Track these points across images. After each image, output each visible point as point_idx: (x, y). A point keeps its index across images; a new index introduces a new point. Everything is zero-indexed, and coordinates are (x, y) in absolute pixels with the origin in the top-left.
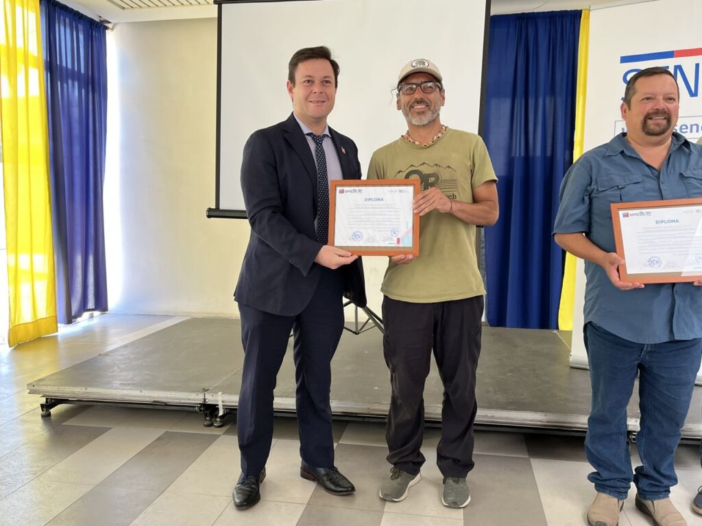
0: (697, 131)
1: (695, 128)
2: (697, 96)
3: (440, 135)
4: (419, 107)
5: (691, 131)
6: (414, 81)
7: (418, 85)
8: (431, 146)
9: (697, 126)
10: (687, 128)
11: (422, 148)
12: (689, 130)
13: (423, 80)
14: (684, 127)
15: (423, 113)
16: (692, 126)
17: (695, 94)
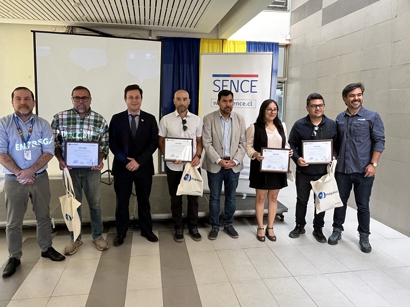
17: (237, 91)
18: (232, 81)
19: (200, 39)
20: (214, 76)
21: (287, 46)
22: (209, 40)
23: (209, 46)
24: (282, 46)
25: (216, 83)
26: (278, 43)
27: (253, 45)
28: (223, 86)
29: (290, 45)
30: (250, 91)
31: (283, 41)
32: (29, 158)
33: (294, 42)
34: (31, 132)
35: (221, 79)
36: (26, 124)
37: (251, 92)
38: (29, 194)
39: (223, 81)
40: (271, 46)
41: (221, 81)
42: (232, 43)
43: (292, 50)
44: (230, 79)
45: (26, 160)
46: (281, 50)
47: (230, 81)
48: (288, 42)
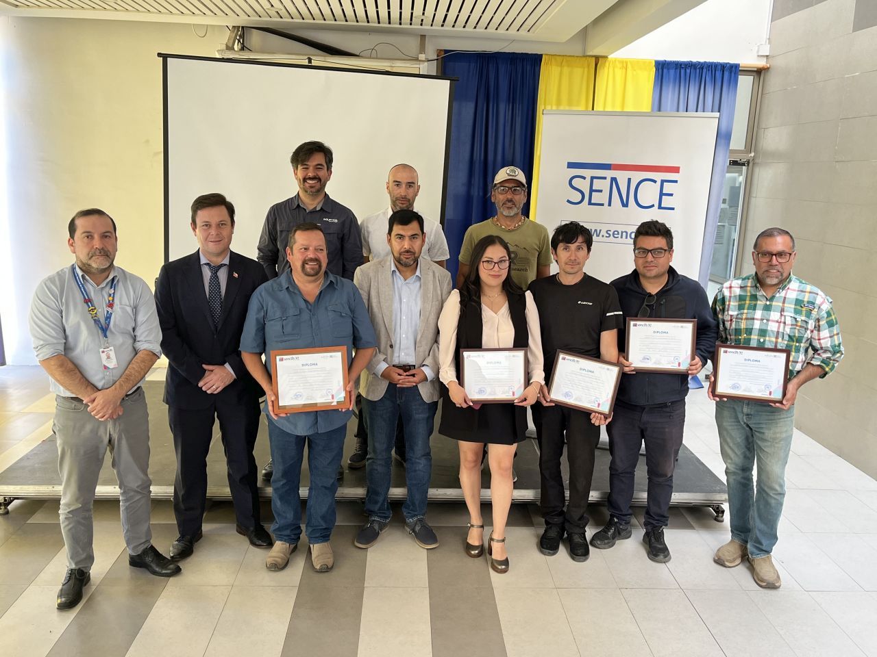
0: (626, 238)
1: (624, 234)
2: (627, 207)
3: (520, 223)
4: (509, 204)
5: (622, 237)
6: (507, 185)
7: (511, 188)
8: (513, 230)
9: (627, 233)
10: (618, 234)
11: (507, 231)
12: (620, 236)
13: (513, 185)
14: (616, 233)
15: (511, 208)
16: (622, 232)
17: (625, 205)
18: (614, 180)
19: (541, 56)
20: (571, 165)
21: (759, 72)
22: (564, 59)
23: (561, 74)
24: (747, 72)
25: (575, 182)
26: (737, 66)
27: (672, 72)
28: (592, 191)
29: (767, 69)
30: (657, 205)
31: (749, 60)
32: (112, 364)
33: (778, 63)
34: (111, 305)
35: (588, 173)
36: (102, 288)
37: (660, 207)
38: (106, 440)
39: (592, 178)
40: (719, 74)
41: (588, 180)
42: (619, 65)
43: (774, 83)
44: (609, 174)
45: (106, 367)
46: (745, 82)
47: (609, 180)
48: (762, 63)
